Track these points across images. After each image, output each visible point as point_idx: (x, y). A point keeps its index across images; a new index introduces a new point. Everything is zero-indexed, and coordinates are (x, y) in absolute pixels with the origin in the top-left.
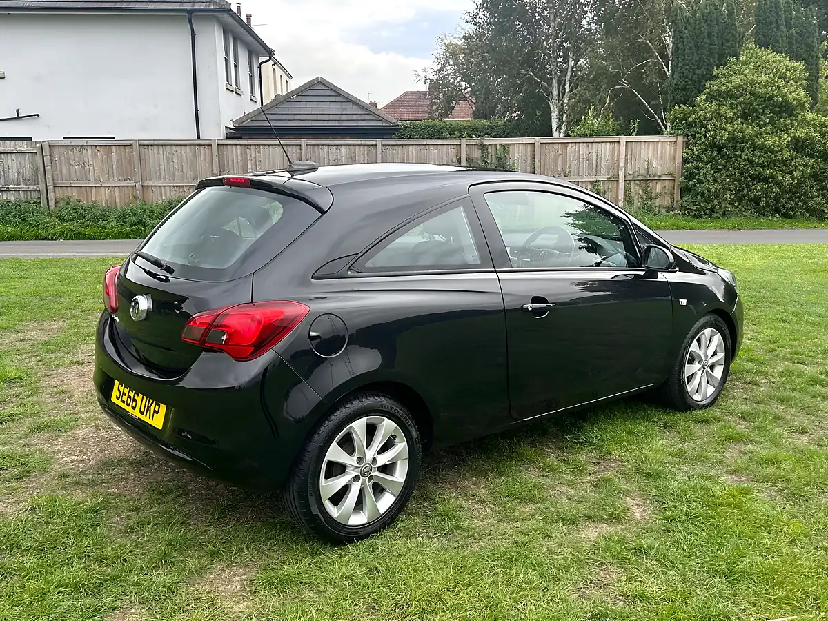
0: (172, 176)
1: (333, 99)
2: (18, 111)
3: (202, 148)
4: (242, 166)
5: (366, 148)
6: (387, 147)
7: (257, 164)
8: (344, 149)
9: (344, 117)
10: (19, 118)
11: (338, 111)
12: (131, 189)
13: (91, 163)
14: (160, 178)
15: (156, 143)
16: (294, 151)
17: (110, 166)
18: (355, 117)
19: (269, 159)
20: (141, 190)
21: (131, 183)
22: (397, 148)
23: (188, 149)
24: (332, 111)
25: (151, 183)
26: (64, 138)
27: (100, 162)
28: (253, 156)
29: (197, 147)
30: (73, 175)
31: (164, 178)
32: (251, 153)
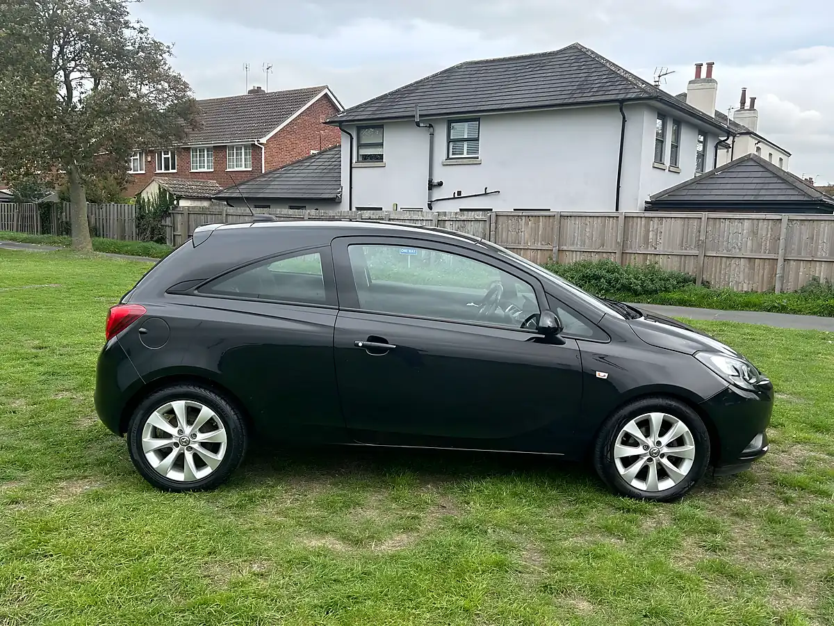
0: (583, 243)
1: (759, 175)
2: (486, 189)
3: (611, 219)
4: (644, 237)
5: (770, 222)
6: (795, 222)
7: (658, 235)
8: (746, 223)
9: (762, 192)
10: (486, 194)
11: (759, 186)
12: (549, 252)
13: (523, 230)
14: (573, 244)
15: (575, 214)
16: (695, 224)
17: (536, 233)
18: (776, 192)
19: (670, 230)
20: (556, 254)
21: (549, 247)
22: (806, 223)
23: (600, 219)
24: (753, 186)
25: (565, 248)
26: (514, 210)
27: (530, 229)
28: (655, 227)
29: (607, 218)
30: (510, 239)
31: (577, 244)
32: (654, 225)
